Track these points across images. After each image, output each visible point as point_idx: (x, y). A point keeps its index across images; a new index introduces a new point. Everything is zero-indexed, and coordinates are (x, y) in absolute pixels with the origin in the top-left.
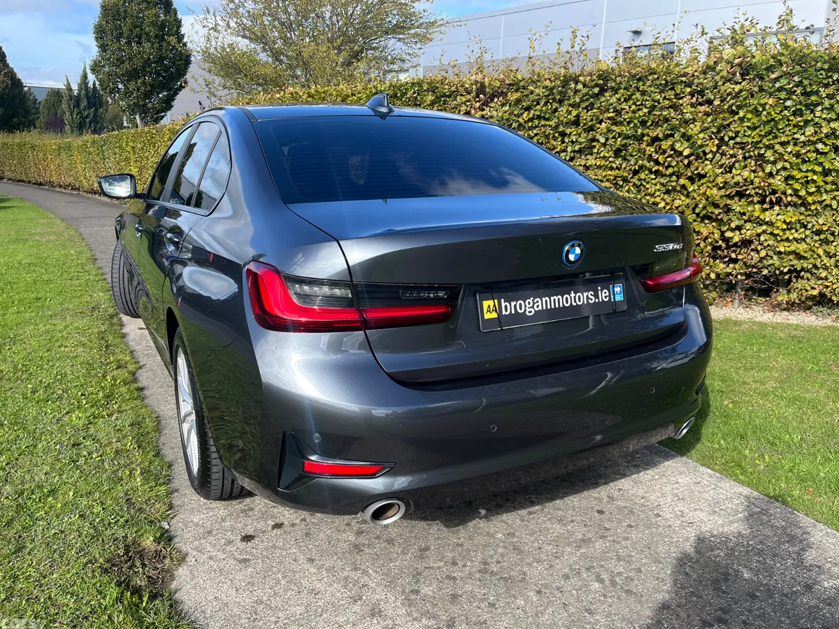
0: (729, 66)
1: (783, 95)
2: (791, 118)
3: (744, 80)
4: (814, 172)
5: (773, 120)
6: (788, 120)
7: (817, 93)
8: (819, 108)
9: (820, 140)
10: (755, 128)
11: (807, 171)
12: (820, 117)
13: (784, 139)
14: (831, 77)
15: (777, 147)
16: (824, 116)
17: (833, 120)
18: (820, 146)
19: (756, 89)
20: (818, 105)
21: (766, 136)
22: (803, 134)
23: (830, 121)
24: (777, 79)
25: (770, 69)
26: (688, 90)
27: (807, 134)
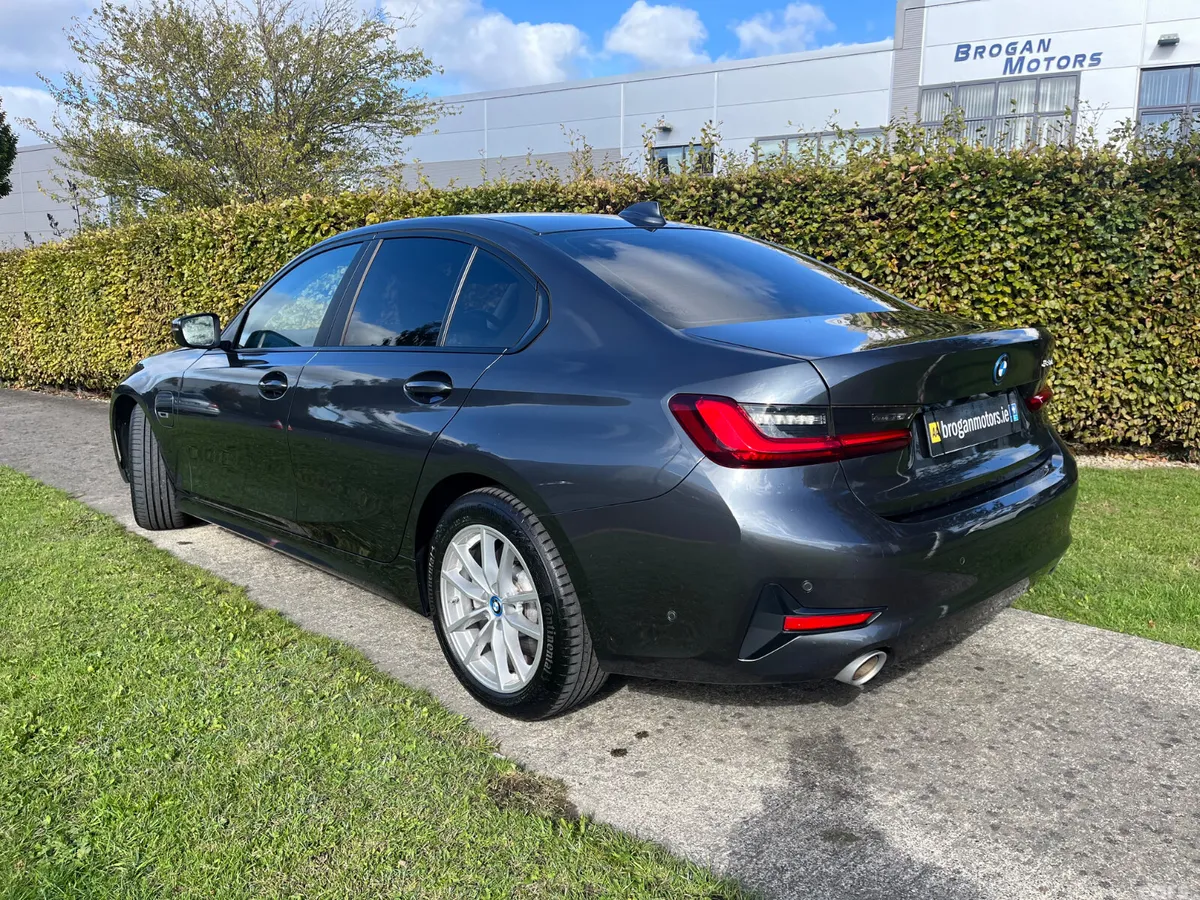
0: (903, 175)
1: (965, 207)
2: (977, 233)
3: (920, 190)
4: (1003, 293)
5: (958, 235)
6: (973, 236)
7: (1001, 204)
8: (1004, 221)
9: (1009, 258)
10: (937, 246)
11: (996, 293)
12: (1006, 232)
13: (970, 257)
14: (1015, 186)
15: (963, 266)
16: (1010, 230)
17: (1021, 234)
18: (1008, 264)
19: (936, 201)
20: (1002, 218)
21: (949, 254)
22: (989, 250)
23: (1015, 236)
24: (957, 190)
25: (947, 177)
26: (858, 202)
27: (994, 250)
